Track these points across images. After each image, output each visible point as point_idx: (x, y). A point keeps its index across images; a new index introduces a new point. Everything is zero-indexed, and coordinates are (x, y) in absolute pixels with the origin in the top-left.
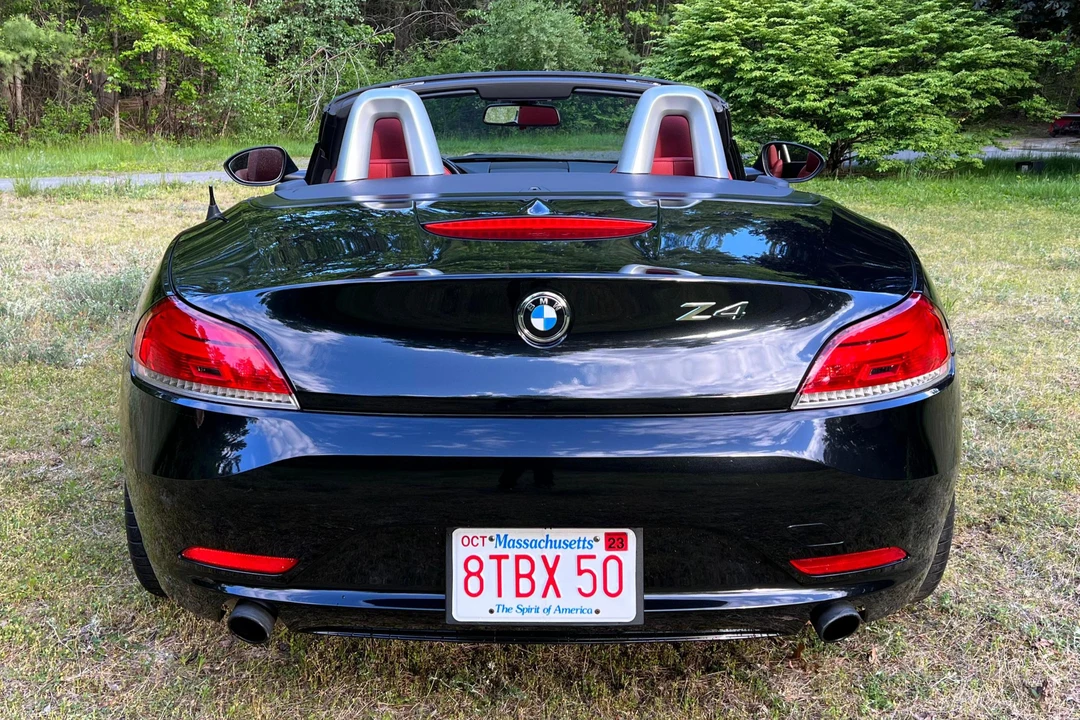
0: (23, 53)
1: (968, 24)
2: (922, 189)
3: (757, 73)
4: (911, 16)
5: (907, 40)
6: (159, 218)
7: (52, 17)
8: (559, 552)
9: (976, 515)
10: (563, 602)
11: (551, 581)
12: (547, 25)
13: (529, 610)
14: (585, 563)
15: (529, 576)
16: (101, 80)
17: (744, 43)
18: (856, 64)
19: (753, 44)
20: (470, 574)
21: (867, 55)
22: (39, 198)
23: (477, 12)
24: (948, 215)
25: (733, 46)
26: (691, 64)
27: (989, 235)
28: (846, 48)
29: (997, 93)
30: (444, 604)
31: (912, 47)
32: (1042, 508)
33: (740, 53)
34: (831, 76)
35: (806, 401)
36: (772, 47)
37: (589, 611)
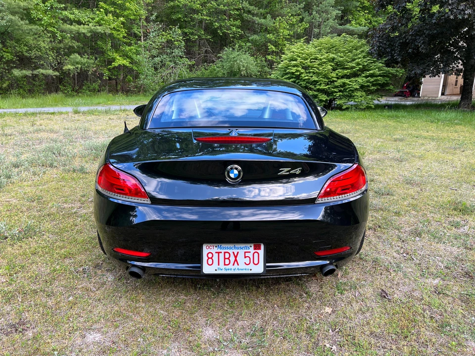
0: (77, 66)
1: (372, 63)
2: (356, 114)
3: (307, 78)
4: (354, 60)
5: (353, 68)
6: (119, 121)
7: (86, 54)
8: (238, 251)
9: (371, 225)
10: (240, 267)
11: (236, 260)
12: (242, 60)
13: (228, 270)
14: (247, 254)
15: (228, 259)
16: (102, 75)
17: (303, 68)
18: (337, 75)
19: (306, 68)
20: (209, 258)
21: (340, 72)
22: (81, 114)
23: (221, 55)
24: (363, 123)
25: (300, 69)
26: (287, 74)
27: (376, 130)
28: (334, 70)
29: (379, 85)
30: (201, 268)
31: (354, 70)
32: (392, 223)
33: (302, 71)
34: (329, 79)
35: (320, 201)
36: (311, 69)
37: (248, 270)
